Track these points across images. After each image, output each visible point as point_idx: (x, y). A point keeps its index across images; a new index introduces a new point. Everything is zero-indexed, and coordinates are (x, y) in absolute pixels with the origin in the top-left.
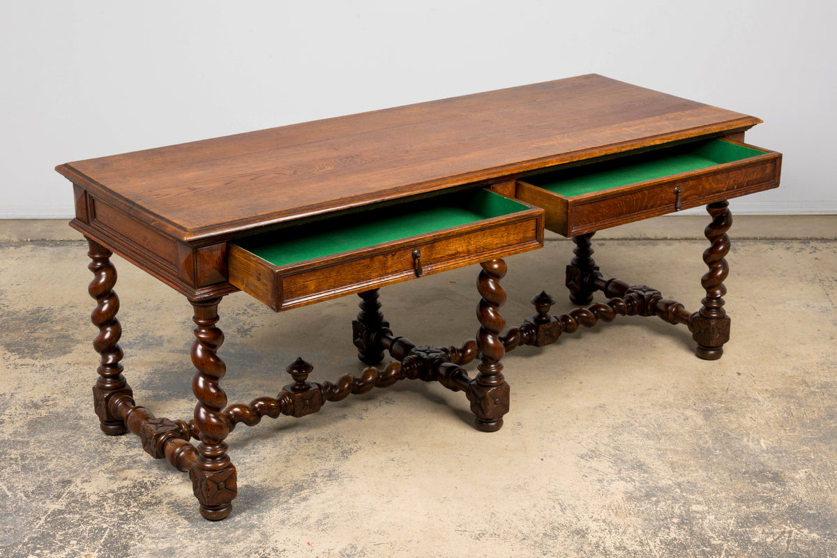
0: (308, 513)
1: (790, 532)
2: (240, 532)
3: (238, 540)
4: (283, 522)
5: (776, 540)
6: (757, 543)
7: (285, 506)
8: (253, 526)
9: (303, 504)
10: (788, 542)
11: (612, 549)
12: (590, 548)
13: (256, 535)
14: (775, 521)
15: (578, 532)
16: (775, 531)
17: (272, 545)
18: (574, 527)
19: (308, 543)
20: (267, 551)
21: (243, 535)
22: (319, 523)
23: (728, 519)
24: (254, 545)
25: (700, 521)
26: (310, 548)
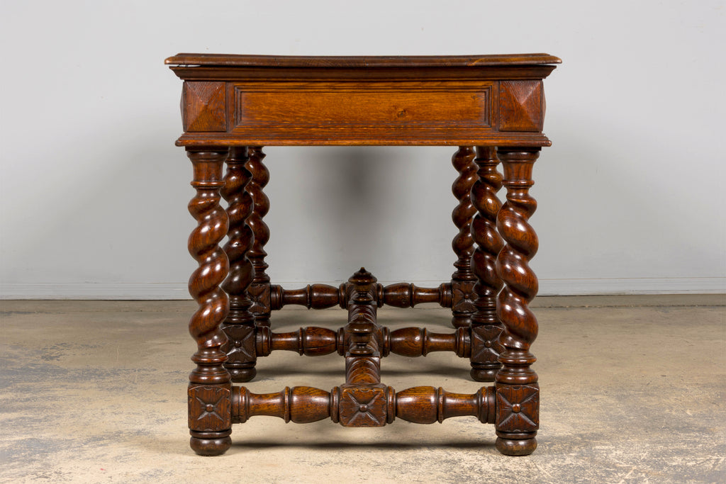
0: (104, 453)
1: (718, 460)
2: (17, 463)
3: (13, 467)
4: (73, 458)
5: (699, 464)
6: (674, 466)
7: (76, 449)
8: (35, 460)
9: (102, 448)
10: (714, 465)
11: (491, 470)
12: (462, 470)
13: (37, 465)
14: (700, 454)
15: (447, 461)
16: (698, 459)
17: (53, 471)
18: (443, 459)
19: (102, 469)
20: (48, 473)
21: (19, 465)
22: (117, 458)
23: (640, 452)
24: (32, 470)
25: (605, 455)
26: (104, 471)
